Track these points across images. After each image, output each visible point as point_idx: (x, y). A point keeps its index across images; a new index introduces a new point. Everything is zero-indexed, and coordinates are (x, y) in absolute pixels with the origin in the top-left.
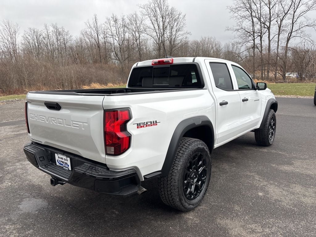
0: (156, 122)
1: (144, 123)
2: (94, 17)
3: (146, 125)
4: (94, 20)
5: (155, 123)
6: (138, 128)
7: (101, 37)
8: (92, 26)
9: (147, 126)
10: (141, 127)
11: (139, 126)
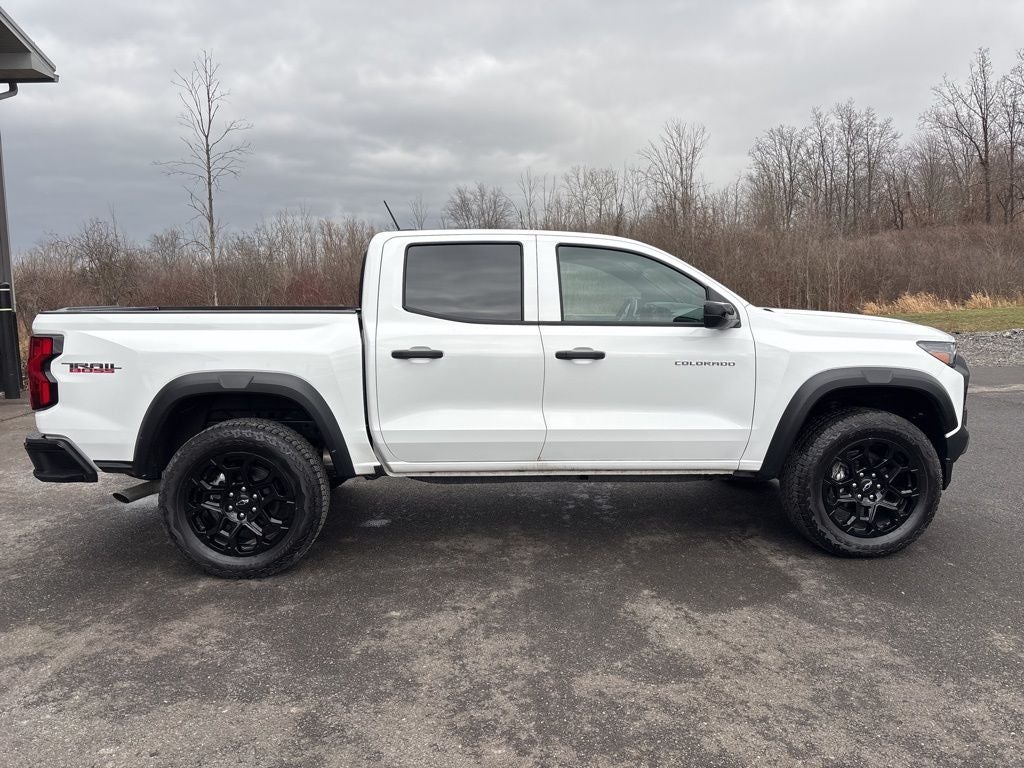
0: (112, 366)
1: (87, 365)
2: (975, 58)
3: (90, 368)
4: (976, 68)
5: (110, 369)
6: (71, 371)
7: (997, 125)
8: (966, 91)
9: (91, 371)
10: (79, 371)
11: (74, 368)
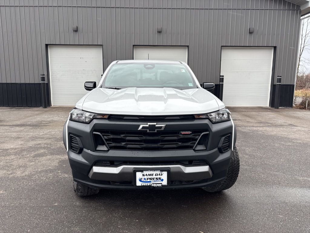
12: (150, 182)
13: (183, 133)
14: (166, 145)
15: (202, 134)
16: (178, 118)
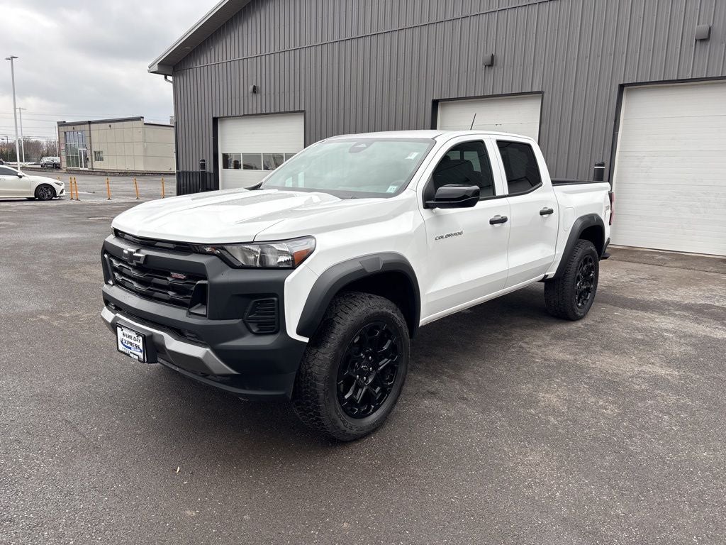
12: (130, 348)
13: (175, 275)
14: (156, 293)
15: (198, 282)
16: (171, 246)
